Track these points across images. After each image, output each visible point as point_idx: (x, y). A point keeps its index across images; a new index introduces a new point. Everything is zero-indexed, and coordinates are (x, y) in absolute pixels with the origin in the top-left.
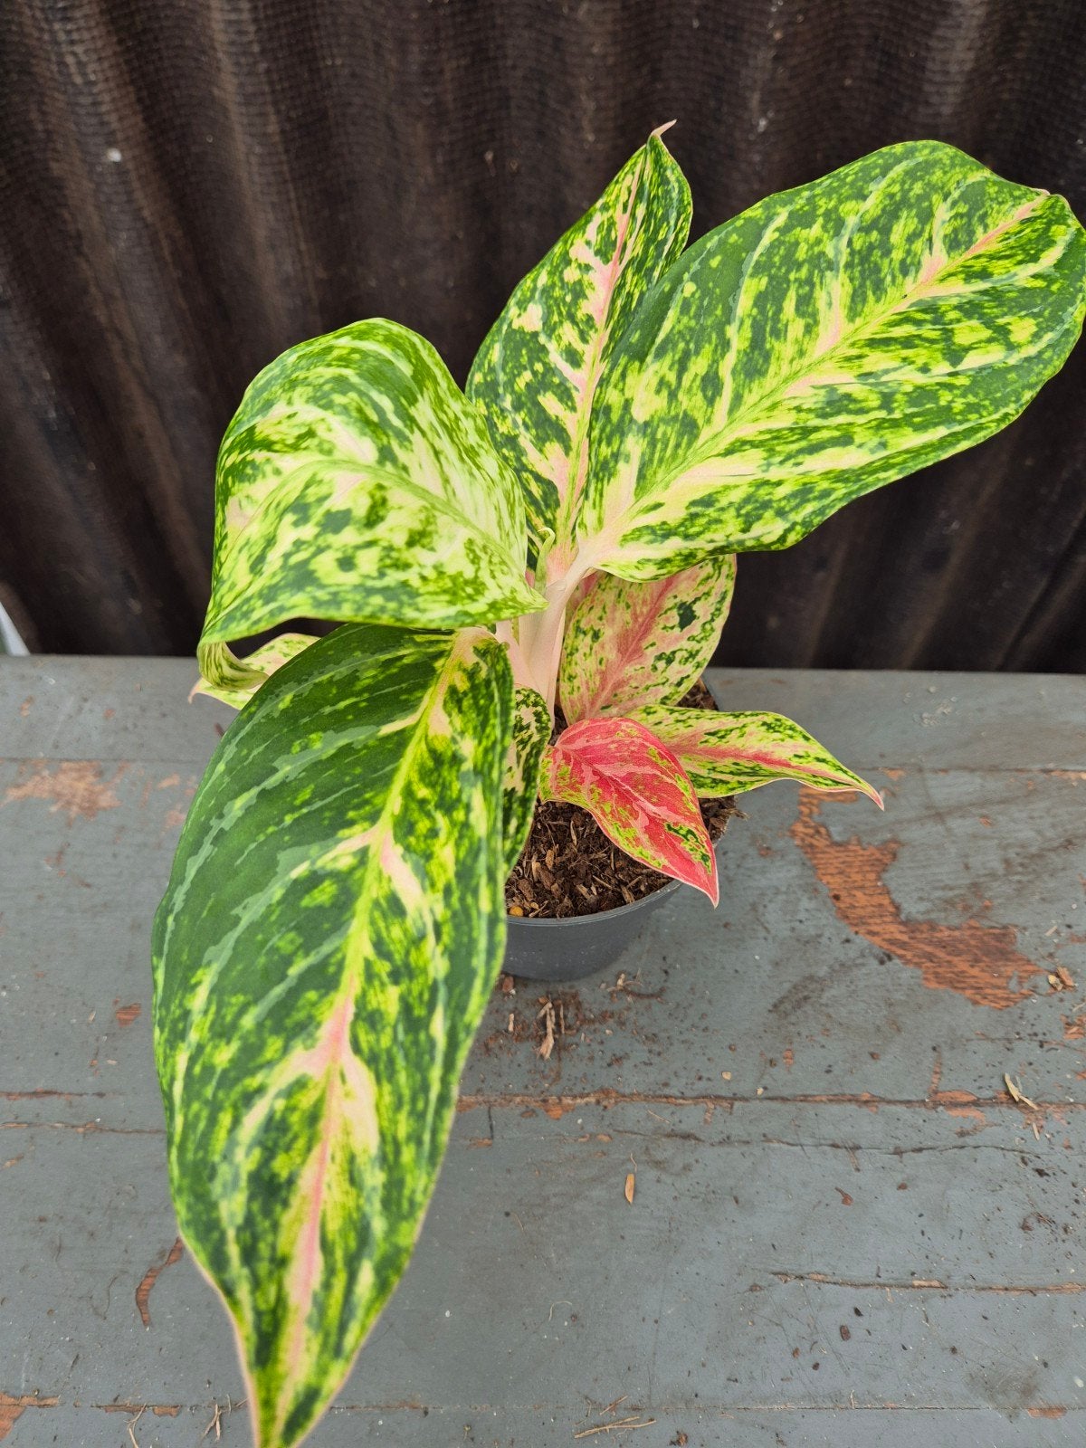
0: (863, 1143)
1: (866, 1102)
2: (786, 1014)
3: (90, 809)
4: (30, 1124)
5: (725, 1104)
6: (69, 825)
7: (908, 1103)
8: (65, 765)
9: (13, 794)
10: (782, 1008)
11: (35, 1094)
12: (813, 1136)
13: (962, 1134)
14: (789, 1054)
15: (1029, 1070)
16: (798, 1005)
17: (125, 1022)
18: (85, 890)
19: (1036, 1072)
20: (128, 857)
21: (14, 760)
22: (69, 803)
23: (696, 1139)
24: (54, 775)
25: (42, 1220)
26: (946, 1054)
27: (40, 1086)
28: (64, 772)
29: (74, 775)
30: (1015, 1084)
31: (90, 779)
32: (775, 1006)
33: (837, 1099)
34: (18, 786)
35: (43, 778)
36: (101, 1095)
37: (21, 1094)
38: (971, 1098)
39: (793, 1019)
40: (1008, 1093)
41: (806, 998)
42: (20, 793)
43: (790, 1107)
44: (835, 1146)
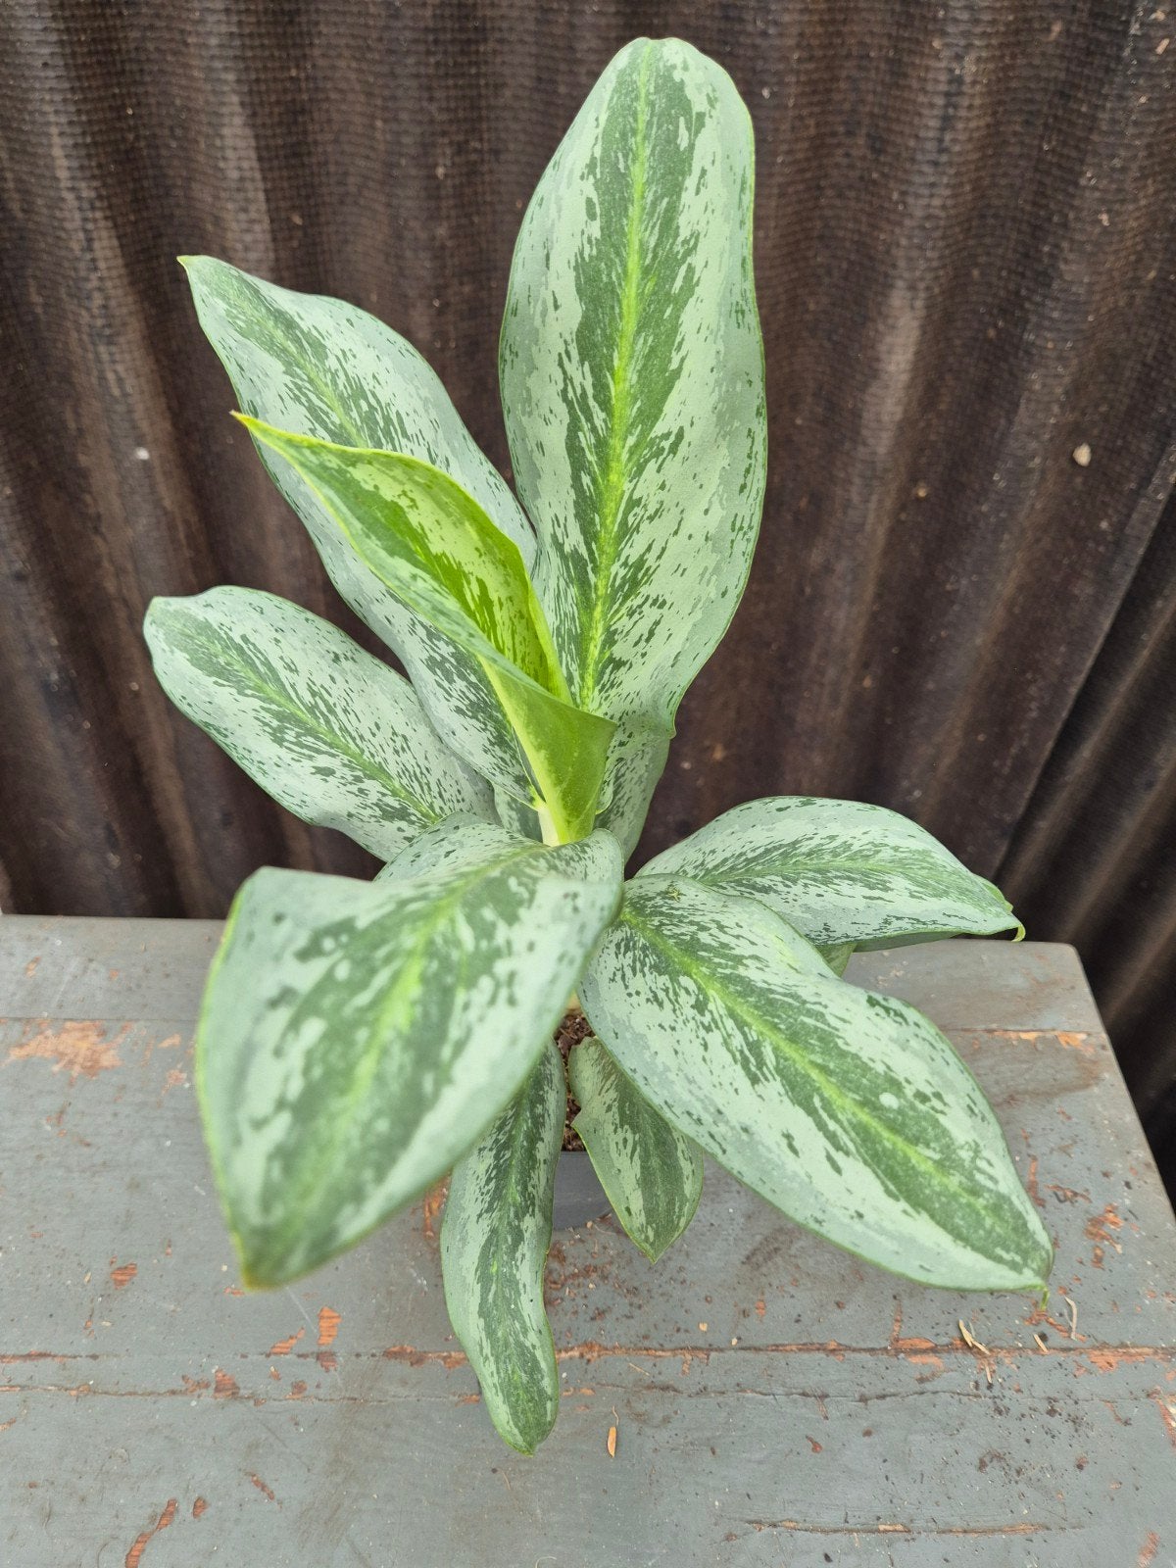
0: (831, 1391)
1: (833, 1351)
2: (758, 1266)
3: (92, 1068)
4: (23, 1388)
5: (702, 1355)
6: (71, 1084)
7: (871, 1350)
8: (68, 1025)
9: (15, 1054)
10: (754, 1260)
11: (29, 1356)
12: (784, 1385)
13: (921, 1380)
14: (761, 1305)
15: (981, 1316)
16: (769, 1257)
17: (122, 1282)
18: (86, 1150)
19: (988, 1318)
20: (128, 1116)
21: (19, 1020)
22: (71, 1063)
23: (675, 1390)
24: (58, 1035)
25: (32, 1485)
26: (906, 1302)
27: (34, 1349)
28: (67, 1031)
29: (78, 1034)
30: (969, 1330)
31: (93, 1038)
32: (748, 1258)
33: (806, 1348)
34: (21, 1046)
35: (46, 1038)
36: (94, 1357)
37: (15, 1357)
38: (930, 1345)
39: (764, 1270)
40: (963, 1339)
41: (776, 1250)
42: (23, 1052)
43: (762, 1357)
44: (804, 1394)
